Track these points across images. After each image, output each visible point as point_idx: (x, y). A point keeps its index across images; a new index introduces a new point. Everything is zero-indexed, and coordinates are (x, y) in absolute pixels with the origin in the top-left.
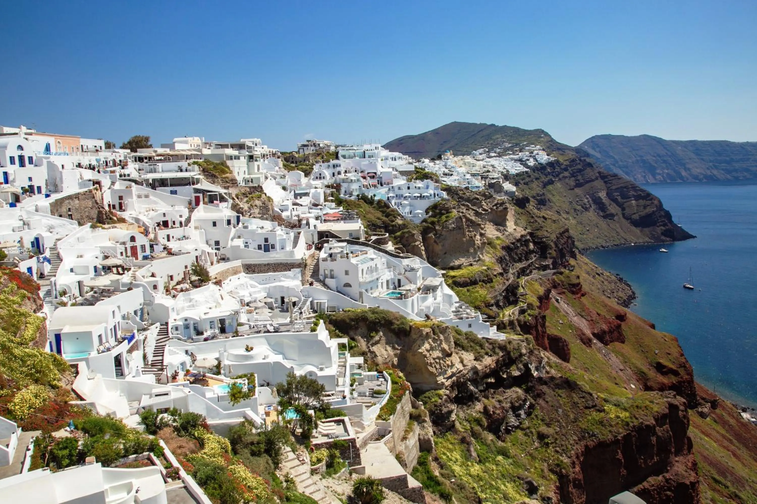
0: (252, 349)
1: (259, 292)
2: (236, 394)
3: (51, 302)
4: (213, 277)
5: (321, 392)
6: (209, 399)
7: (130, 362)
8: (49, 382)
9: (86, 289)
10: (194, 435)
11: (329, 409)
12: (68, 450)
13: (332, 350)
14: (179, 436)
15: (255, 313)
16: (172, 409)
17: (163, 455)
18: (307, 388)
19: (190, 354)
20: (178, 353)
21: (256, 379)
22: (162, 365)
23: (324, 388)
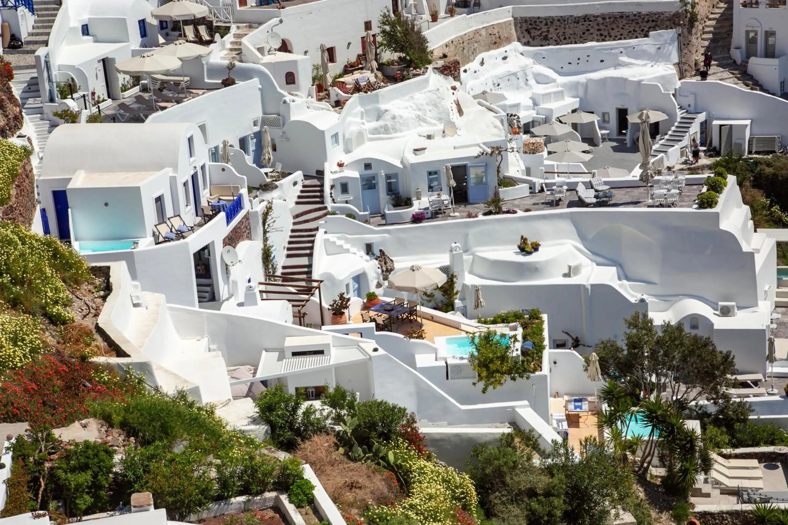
0: (536, 247)
1: (559, 95)
2: (492, 361)
3: (39, 111)
4: (437, 54)
5: (724, 373)
6: (424, 371)
7: (232, 269)
8: (43, 308)
9: (122, 79)
10: (385, 458)
11: (745, 421)
12: (90, 472)
13: (759, 260)
14: (349, 458)
15: (545, 154)
16: (331, 390)
17: (312, 501)
18: (684, 359)
19: (378, 254)
20: (348, 251)
21: (545, 326)
22: (310, 280)
23: (731, 364)
